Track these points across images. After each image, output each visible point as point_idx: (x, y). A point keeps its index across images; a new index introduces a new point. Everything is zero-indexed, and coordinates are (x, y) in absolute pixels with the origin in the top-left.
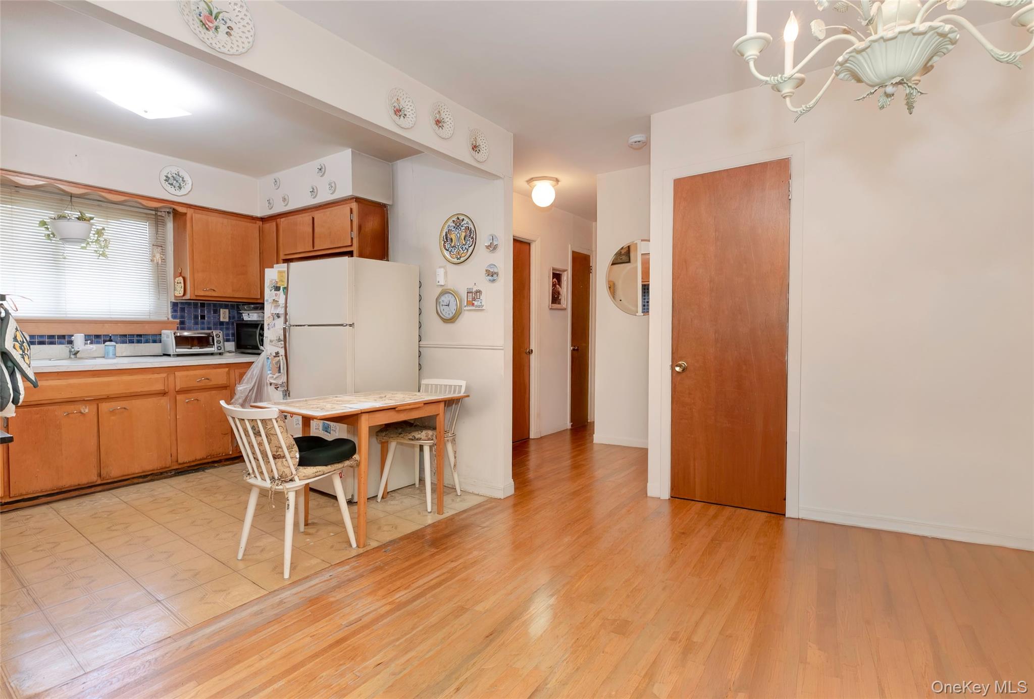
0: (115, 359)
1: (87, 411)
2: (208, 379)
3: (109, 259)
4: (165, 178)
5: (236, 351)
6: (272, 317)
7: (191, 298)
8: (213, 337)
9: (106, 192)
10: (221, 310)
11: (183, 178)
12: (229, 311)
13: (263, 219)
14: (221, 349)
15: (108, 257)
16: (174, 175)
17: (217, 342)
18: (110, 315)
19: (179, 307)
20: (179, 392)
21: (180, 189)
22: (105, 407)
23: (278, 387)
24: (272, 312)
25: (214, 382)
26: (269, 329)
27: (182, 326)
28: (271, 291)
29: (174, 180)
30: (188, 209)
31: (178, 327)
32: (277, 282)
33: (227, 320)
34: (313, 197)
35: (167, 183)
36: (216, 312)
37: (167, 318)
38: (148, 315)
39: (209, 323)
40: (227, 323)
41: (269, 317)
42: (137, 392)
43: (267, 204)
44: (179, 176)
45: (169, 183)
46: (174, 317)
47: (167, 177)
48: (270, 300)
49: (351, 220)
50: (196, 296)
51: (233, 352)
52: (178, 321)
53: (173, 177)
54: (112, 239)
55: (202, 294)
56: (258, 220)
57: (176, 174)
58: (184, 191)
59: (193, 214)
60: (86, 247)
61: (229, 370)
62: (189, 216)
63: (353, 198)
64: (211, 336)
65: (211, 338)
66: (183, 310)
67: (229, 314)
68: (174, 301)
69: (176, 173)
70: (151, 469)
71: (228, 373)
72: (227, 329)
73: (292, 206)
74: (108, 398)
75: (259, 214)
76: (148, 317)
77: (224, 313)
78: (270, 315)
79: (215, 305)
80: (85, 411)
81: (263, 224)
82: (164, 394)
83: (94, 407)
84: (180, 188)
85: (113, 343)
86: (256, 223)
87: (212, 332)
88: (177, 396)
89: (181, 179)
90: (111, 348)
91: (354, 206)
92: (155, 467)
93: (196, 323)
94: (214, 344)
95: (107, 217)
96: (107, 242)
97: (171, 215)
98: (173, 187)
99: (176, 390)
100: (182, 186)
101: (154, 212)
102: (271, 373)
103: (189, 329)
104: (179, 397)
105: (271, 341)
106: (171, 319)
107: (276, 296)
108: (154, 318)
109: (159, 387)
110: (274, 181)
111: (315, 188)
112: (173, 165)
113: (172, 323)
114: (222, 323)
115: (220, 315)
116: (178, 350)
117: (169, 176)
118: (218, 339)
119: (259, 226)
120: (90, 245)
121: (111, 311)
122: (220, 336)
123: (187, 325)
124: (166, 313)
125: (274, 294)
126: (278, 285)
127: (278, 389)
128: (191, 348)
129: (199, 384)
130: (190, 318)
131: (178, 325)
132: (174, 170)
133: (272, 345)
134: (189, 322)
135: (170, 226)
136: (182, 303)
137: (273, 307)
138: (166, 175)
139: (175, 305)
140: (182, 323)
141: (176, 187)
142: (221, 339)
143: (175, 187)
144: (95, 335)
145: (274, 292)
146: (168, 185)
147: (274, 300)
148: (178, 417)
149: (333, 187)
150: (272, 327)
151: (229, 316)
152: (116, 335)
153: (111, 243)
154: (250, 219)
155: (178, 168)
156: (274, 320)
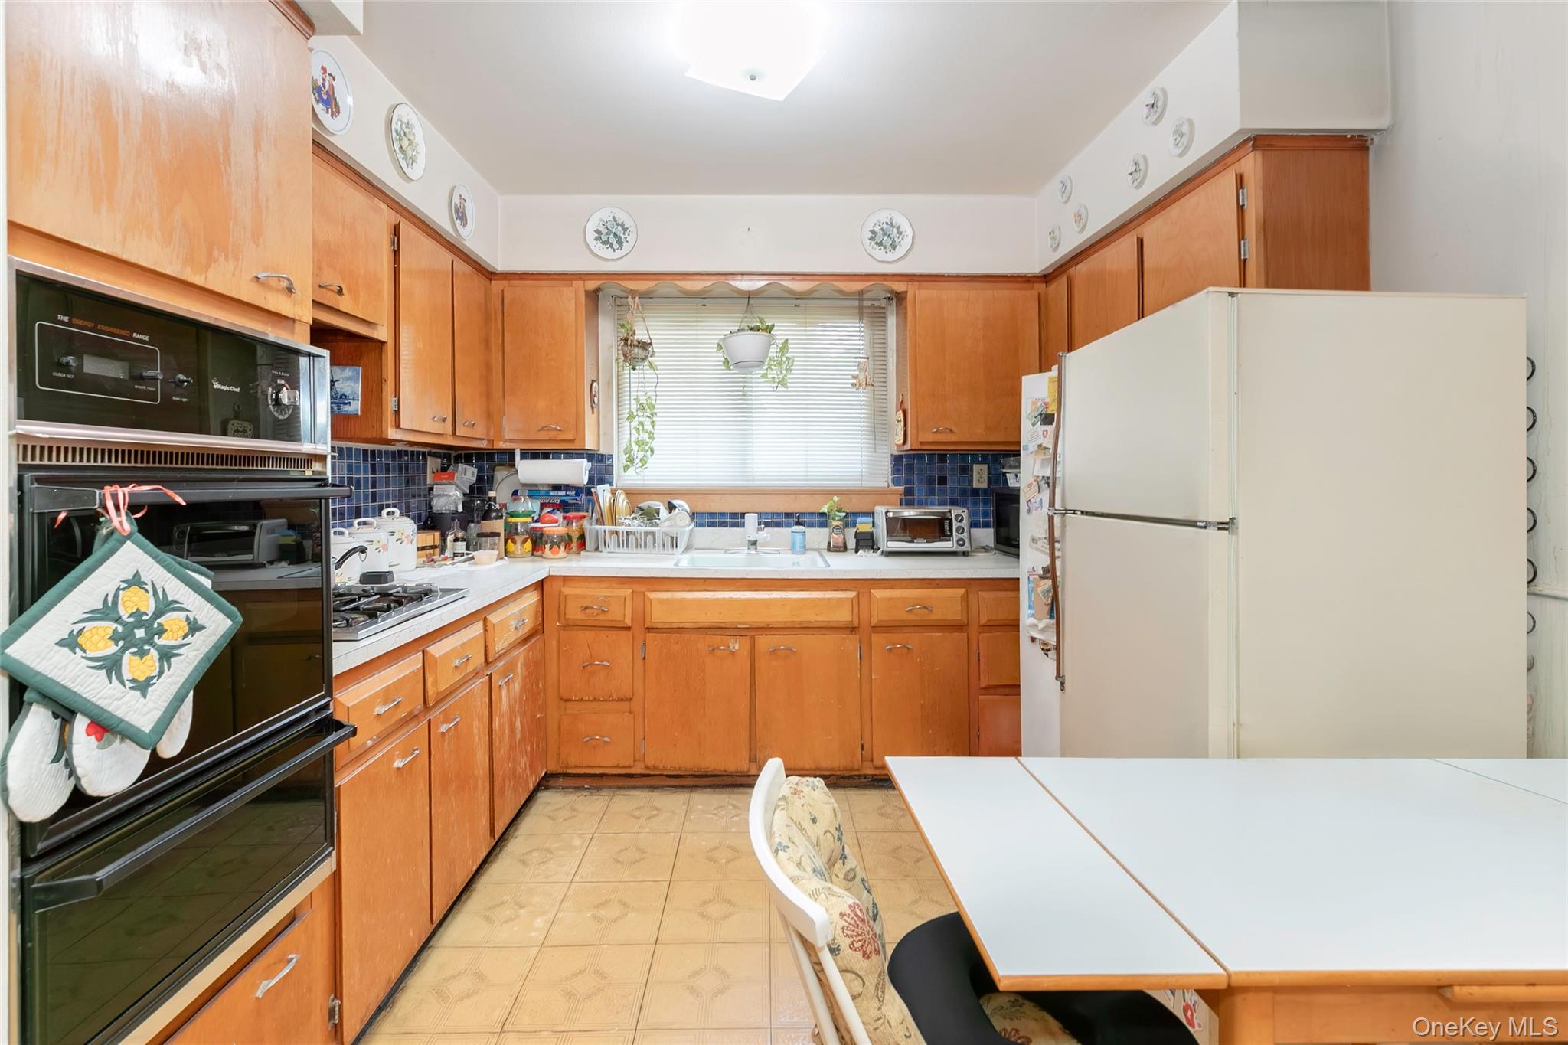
0: (804, 553)
1: (737, 648)
2: (925, 608)
3: (789, 389)
4: (870, 235)
5: (995, 549)
6: (1035, 484)
7: (913, 448)
8: (951, 520)
9: (789, 280)
10: (974, 465)
11: (898, 228)
12: (989, 466)
13: (1046, 278)
14: (963, 545)
15: (788, 387)
16: (885, 226)
17: (957, 530)
18: (807, 480)
19: (903, 464)
20: (875, 629)
21: (894, 249)
22: (764, 642)
23: (1049, 650)
24: (1035, 474)
25: (937, 616)
26: (1029, 511)
27: (908, 500)
28: (1034, 425)
29: (885, 237)
30: (910, 283)
31: (901, 500)
32: (1046, 404)
33: (985, 485)
34: (1136, 183)
35: (873, 243)
36: (966, 470)
37: (886, 484)
38: (858, 480)
39: (953, 491)
40: (985, 492)
41: (1030, 485)
42: (810, 622)
43: (1049, 242)
44: (892, 224)
45: (876, 243)
46: (896, 482)
47: (873, 232)
48: (1033, 447)
49: (1241, 209)
50: (922, 443)
51: (992, 549)
52: (902, 488)
53: (882, 229)
54: (797, 357)
55: (930, 438)
56: (1037, 282)
57: (887, 224)
58: (900, 251)
59: (917, 292)
60: (767, 374)
61: (967, 591)
62: (910, 296)
63: (1245, 142)
64: (947, 519)
65: (947, 523)
66: (910, 468)
67: (989, 473)
68: (896, 453)
69: (888, 221)
70: (830, 767)
71: (965, 599)
72: (986, 502)
73: (1095, 226)
74: (767, 629)
75: (1036, 268)
76: (859, 482)
77: (980, 472)
78: (1031, 480)
79: (964, 457)
80: (734, 647)
81: (1047, 287)
82: (853, 629)
83: (746, 641)
84: (894, 247)
85: (801, 528)
86: (1033, 288)
87: (950, 512)
88: (873, 635)
89: (895, 230)
90: (799, 537)
91: (1251, 164)
92: (836, 764)
93: (932, 492)
94: (951, 535)
95: (806, 322)
96: (791, 360)
97: (894, 302)
98: (882, 248)
99: (872, 625)
100: (897, 243)
101: (856, 303)
102: (1033, 615)
103: (921, 504)
104: (876, 638)
105: (1034, 540)
106: (892, 486)
107: (1045, 437)
108: (868, 484)
109: (844, 616)
110: (1061, 185)
111: (1141, 162)
112: (882, 209)
113: (893, 492)
114: (976, 492)
115: (972, 476)
116: (890, 544)
117: (877, 229)
118: (959, 524)
119: (1039, 294)
120: (772, 370)
121: (809, 474)
122: (962, 518)
123: (917, 495)
124: (882, 476)
125: (1041, 433)
126: (1049, 412)
127: (1049, 653)
128: (913, 542)
129: (911, 617)
130: (921, 481)
131: (903, 496)
132: (883, 217)
133: (1038, 549)
134: (920, 490)
135: (892, 321)
136: (909, 457)
137: (1038, 462)
138: (872, 229)
139: (897, 460)
140: (909, 492)
141: (888, 246)
142: (965, 524)
143: (885, 248)
144: (785, 513)
145: (1040, 428)
146: (875, 246)
147: (1040, 446)
148: (873, 677)
149: (1183, 136)
150: (1037, 508)
151: (989, 478)
152: (812, 513)
153: (795, 363)
154: (1021, 282)
155: (891, 212)
156: (1039, 491)
